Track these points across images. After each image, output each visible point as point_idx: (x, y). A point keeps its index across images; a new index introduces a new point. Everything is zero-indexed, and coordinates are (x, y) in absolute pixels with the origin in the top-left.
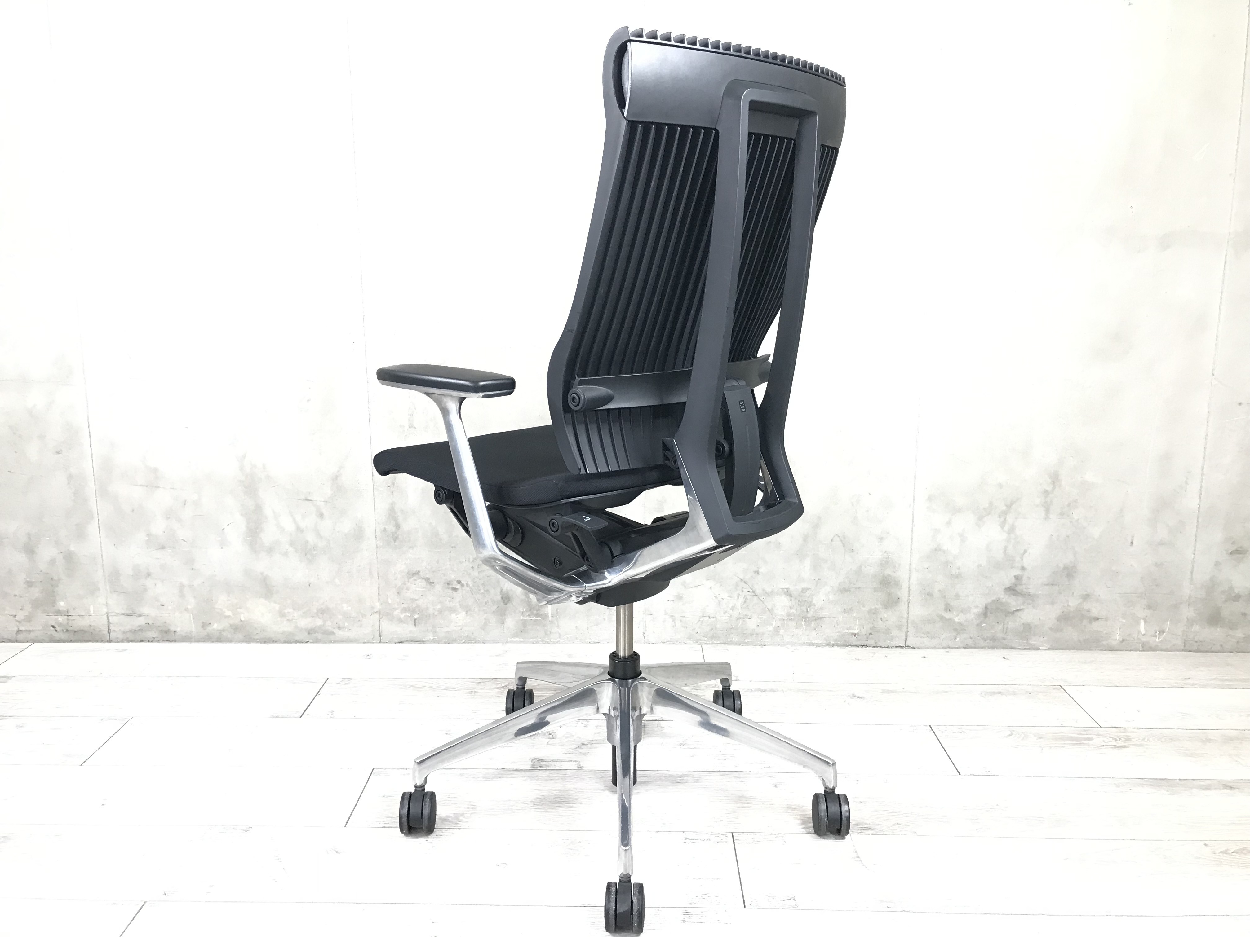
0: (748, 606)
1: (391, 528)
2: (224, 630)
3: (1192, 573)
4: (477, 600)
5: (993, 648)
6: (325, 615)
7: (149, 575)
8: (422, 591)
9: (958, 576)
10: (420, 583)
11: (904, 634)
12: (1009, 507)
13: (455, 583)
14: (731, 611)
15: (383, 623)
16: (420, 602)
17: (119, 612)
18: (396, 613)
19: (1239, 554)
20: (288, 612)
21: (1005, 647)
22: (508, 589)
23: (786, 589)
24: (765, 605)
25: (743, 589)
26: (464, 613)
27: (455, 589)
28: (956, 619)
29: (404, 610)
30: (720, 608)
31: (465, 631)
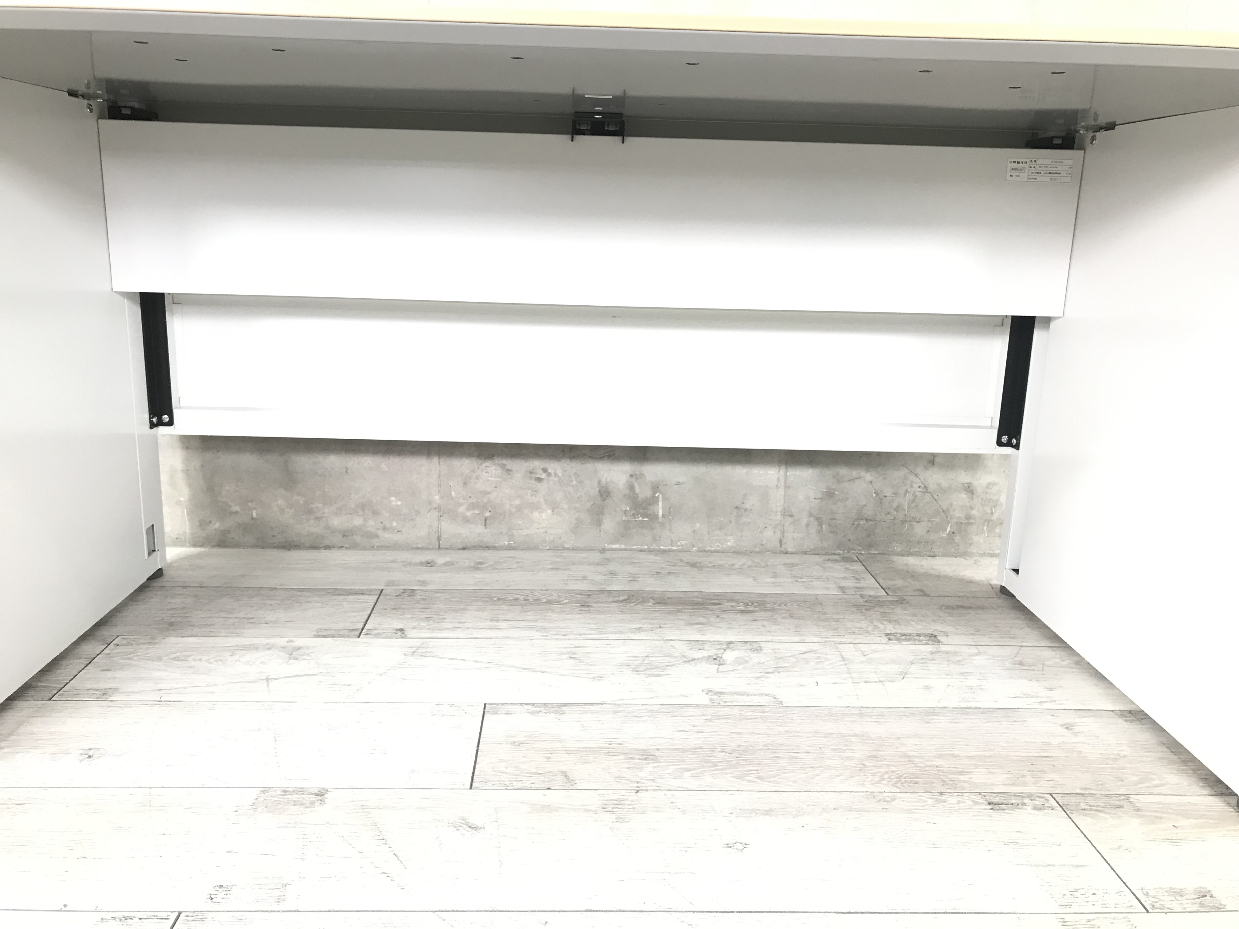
0: (917, 506)
4: (568, 495)
6: (366, 511)
8: (497, 481)
10: (494, 471)
13: (541, 471)
14: (896, 513)
15: (443, 523)
16: (492, 496)
18: (462, 509)
20: (317, 507)
22: (608, 480)
23: (967, 483)
24: (938, 503)
25: (913, 484)
26: (550, 511)
27: (539, 480)
29: (473, 506)
30: (882, 508)
31: (551, 534)
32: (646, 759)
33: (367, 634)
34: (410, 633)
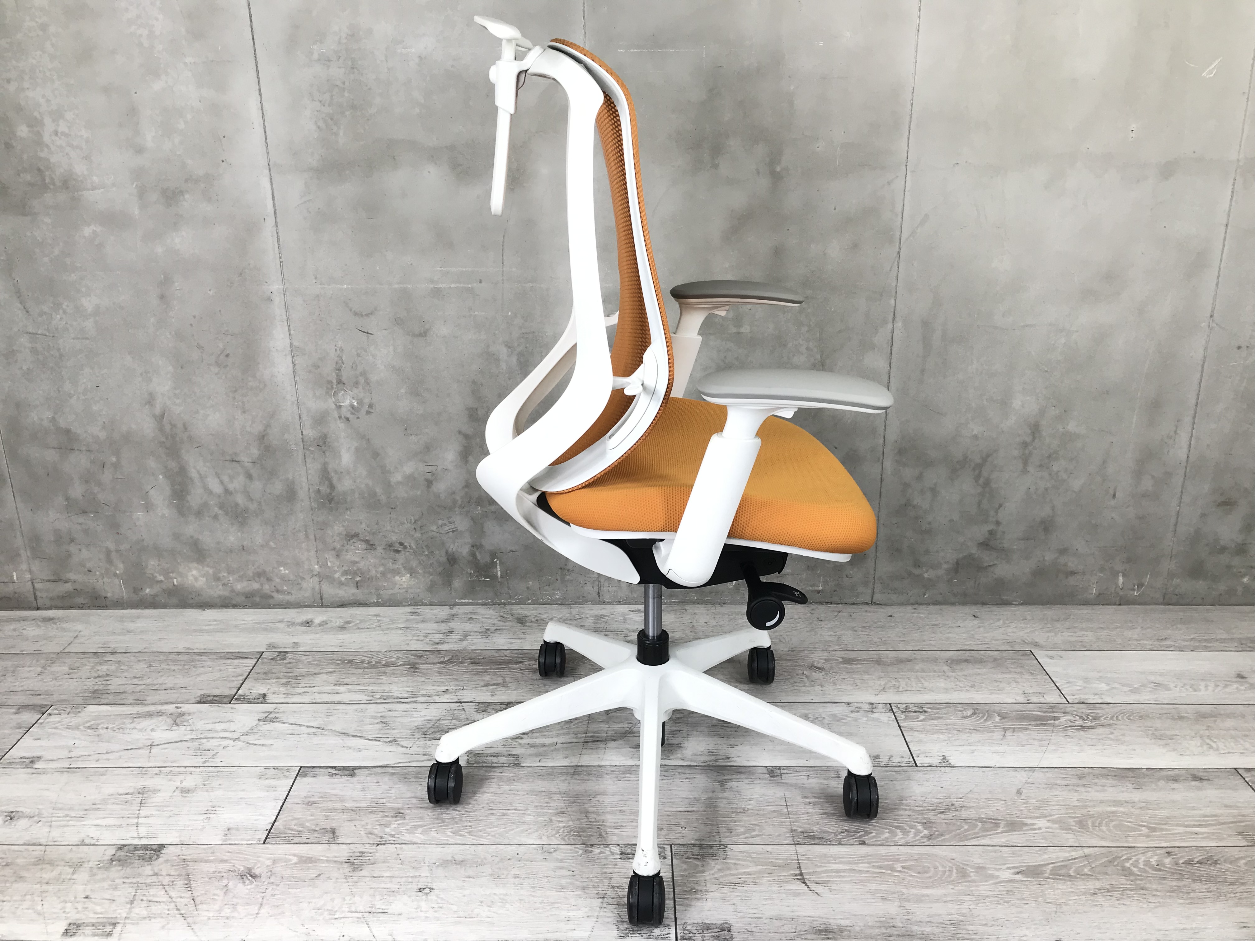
1: (324, 489)
2: (156, 595)
3: (1176, 525)
4: (422, 562)
5: (963, 604)
6: (262, 578)
7: (72, 540)
8: (363, 553)
9: (929, 532)
10: (360, 546)
11: (869, 591)
12: (985, 459)
13: (398, 545)
15: (323, 586)
16: (361, 565)
17: (44, 578)
18: (337, 575)
19: (1227, 505)
20: (223, 576)
21: (975, 603)
26: (408, 575)
27: (398, 551)
28: (926, 575)
29: (345, 573)
31: (411, 594)
32: (396, 817)
33: (236, 699)
34: (270, 698)
